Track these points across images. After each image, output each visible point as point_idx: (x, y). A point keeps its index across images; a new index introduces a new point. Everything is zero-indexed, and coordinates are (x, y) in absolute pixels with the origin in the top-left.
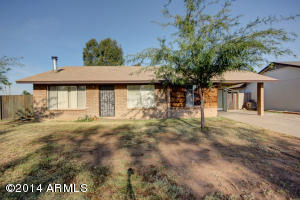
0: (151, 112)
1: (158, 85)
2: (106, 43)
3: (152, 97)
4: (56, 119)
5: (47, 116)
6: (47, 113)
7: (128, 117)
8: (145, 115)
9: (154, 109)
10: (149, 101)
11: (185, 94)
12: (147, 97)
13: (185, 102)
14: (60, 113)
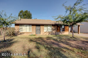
0: (51, 33)
1: (53, 25)
2: (26, 12)
3: (51, 29)
4: (22, 35)
5: (19, 34)
6: (19, 33)
7: (44, 34)
8: (49, 34)
9: (52, 32)
10: (50, 30)
11: (60, 28)
12: (50, 29)
13: (60, 30)
14: (23, 33)
